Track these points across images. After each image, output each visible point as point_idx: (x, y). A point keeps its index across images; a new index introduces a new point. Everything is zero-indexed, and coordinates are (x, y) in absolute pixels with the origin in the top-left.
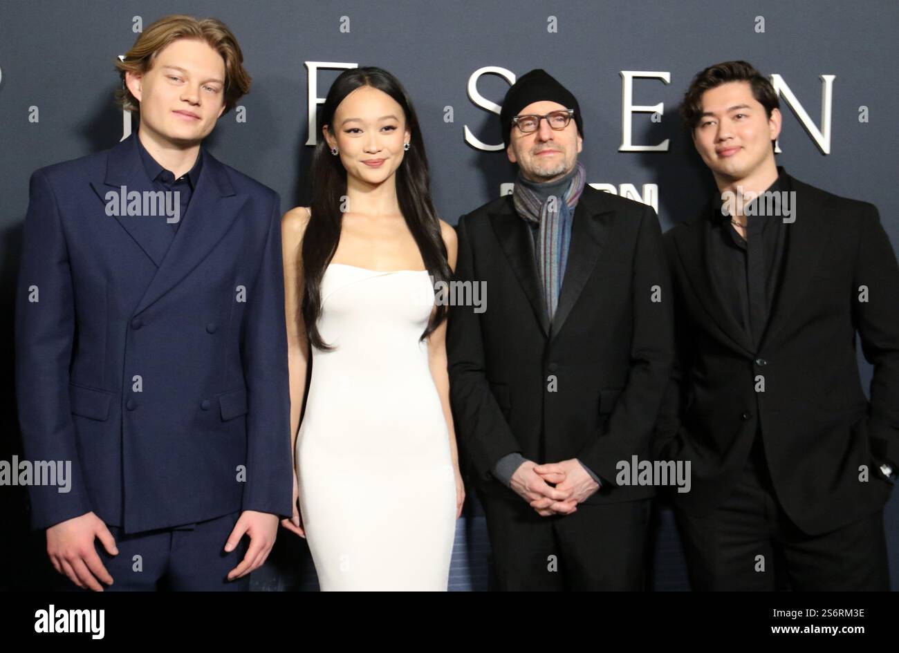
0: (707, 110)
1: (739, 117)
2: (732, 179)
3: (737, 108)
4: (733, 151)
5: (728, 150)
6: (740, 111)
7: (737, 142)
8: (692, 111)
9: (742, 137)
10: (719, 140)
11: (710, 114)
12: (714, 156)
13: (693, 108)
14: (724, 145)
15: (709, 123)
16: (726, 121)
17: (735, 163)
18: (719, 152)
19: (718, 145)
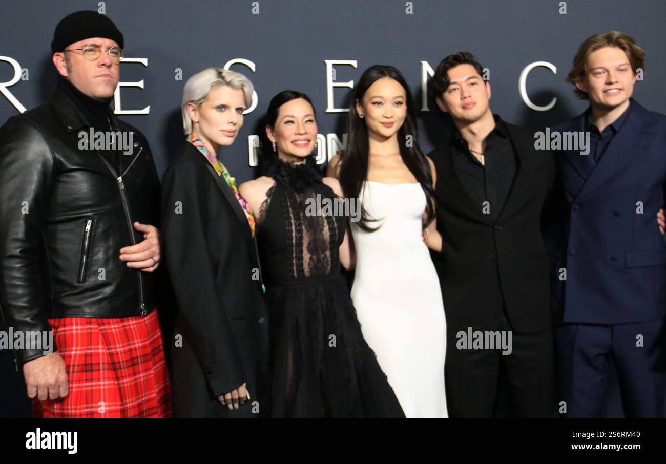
0: (452, 81)
1: (473, 84)
2: (468, 122)
3: (471, 78)
4: (471, 105)
5: (469, 104)
6: (472, 81)
10: (463, 98)
11: (455, 83)
12: (461, 110)
14: (466, 100)
16: (465, 86)
17: (472, 113)
18: (463, 107)
19: (462, 101)
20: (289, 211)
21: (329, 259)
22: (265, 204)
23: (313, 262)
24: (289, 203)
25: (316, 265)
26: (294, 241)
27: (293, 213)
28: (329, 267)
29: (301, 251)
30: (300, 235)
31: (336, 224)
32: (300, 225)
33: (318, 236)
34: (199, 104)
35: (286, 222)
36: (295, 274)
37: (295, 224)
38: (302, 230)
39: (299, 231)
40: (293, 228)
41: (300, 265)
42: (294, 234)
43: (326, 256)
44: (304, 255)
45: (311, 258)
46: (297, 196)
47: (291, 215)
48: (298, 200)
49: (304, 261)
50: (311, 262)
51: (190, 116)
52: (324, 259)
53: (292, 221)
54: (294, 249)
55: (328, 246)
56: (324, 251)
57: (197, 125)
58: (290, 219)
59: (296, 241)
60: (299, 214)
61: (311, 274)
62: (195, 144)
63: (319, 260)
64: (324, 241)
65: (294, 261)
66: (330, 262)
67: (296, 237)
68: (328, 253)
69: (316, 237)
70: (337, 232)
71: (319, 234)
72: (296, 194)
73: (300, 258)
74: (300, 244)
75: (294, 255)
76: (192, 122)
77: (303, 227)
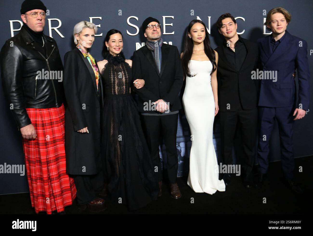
0: (223, 24)
1: (231, 25)
2: (229, 38)
3: (230, 23)
4: (230, 32)
5: (229, 32)
6: (230, 24)
7: (231, 30)
8: (220, 24)
9: (232, 29)
10: (227, 30)
11: (224, 25)
12: (226, 34)
13: (221, 24)
14: (228, 31)
15: (224, 27)
16: (228, 26)
17: (230, 35)
18: (227, 33)
19: (227, 31)
20: (111, 72)
21: (125, 89)
22: (103, 69)
23: (119, 89)
24: (111, 69)
25: (120, 91)
26: (112, 82)
27: (112, 72)
28: (125, 92)
29: (115, 86)
30: (114, 80)
31: (127, 77)
32: (114, 77)
33: (121, 81)
34: (79, 34)
35: (110, 76)
36: (113, 93)
37: (113, 76)
38: (115, 78)
39: (114, 79)
40: (112, 78)
41: (115, 90)
42: (112, 80)
43: (123, 88)
44: (116, 87)
45: (118, 88)
46: (115, 67)
47: (112, 73)
48: (115, 68)
49: (116, 89)
50: (118, 90)
51: (76, 38)
52: (122, 88)
53: (112, 75)
54: (112, 85)
55: (124, 84)
56: (123, 86)
57: (79, 41)
58: (111, 75)
59: (113, 82)
60: (115, 73)
61: (118, 94)
62: (78, 48)
63: (121, 89)
64: (123, 83)
65: (112, 89)
66: (125, 90)
67: (113, 81)
68: (124, 87)
69: (120, 81)
70: (128, 80)
71: (121, 80)
72: (114, 66)
73: (114, 88)
74: (114, 83)
75: (112, 87)
76: (77, 40)
77: (116, 78)
